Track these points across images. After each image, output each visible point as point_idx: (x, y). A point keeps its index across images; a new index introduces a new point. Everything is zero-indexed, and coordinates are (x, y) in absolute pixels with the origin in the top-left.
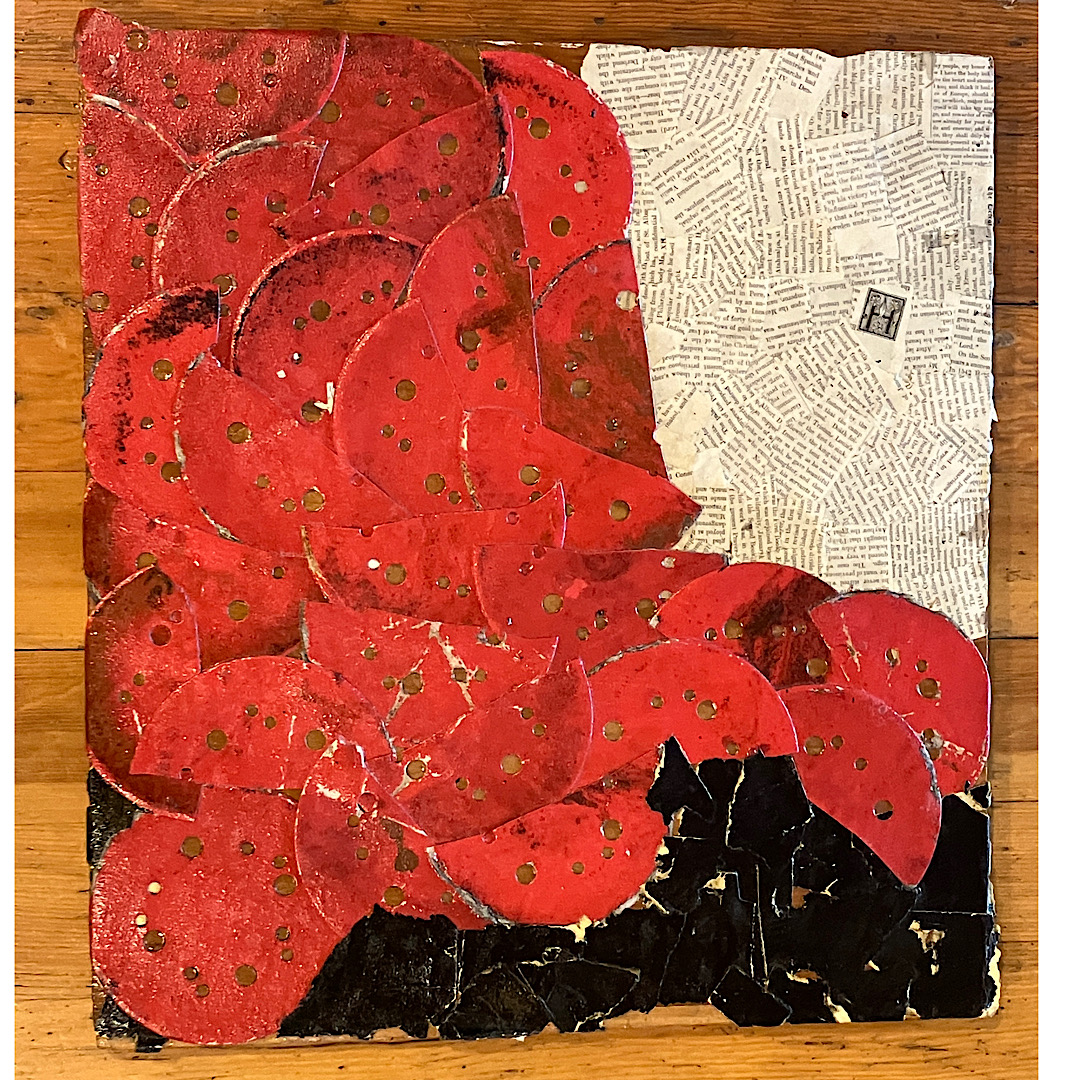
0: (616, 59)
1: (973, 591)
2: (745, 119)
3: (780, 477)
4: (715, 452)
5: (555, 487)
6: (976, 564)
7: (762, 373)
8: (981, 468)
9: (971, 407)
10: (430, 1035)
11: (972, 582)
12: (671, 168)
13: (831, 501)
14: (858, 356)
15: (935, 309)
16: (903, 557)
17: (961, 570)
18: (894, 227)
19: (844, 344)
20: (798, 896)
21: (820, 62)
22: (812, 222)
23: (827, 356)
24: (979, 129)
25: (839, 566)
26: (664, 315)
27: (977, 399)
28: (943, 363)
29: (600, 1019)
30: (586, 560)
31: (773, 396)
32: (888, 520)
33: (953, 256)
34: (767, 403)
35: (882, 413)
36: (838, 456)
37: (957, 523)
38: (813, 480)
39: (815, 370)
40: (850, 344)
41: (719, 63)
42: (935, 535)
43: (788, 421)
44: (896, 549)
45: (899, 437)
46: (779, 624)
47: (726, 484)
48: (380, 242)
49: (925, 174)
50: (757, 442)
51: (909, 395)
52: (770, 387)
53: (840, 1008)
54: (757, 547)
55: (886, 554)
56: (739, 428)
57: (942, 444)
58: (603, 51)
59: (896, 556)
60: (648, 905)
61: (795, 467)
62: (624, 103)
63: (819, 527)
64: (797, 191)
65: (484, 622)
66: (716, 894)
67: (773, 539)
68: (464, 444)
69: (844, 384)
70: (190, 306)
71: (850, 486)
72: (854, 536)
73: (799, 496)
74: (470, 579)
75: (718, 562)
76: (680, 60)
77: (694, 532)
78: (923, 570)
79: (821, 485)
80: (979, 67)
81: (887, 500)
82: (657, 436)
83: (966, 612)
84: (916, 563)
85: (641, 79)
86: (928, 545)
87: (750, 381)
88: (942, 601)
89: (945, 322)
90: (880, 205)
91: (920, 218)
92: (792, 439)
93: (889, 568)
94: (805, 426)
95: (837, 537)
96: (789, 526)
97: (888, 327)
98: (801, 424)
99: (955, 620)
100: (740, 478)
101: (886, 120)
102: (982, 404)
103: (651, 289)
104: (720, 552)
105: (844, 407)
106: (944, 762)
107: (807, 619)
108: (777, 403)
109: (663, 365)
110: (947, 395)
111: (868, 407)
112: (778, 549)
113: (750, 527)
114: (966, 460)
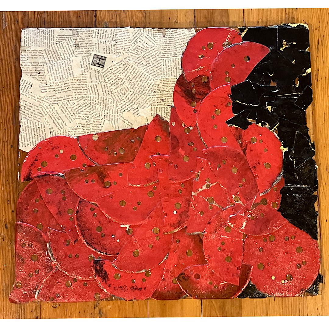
0: (23, 141)
1: (181, 33)
2: (41, 102)
3: (148, 91)
4: (140, 110)
5: (151, 158)
6: (173, 32)
7: (116, 96)
8: (144, 31)
9: (126, 34)
10: (316, 194)
11: (178, 33)
12: (56, 125)
13: (155, 76)
14: (111, 68)
15: (97, 45)
16: (171, 54)
17: (175, 37)
18: (73, 58)
19: (108, 72)
20: (273, 84)
21: (24, 81)
22: (71, 82)
23: (111, 78)
24: (43, 33)
25: (174, 73)
26: (100, 126)
28: (113, 43)
29: (311, 143)
30: (173, 149)
31: (124, 94)
32: (160, 59)
33: (81, 40)
35: (128, 61)
36: (141, 74)
37: (161, 38)
38: (148, 81)
39: (115, 81)
40: (108, 71)
41: (24, 111)
42: (164, 45)
43: (131, 89)
44: (169, 56)
45: (135, 55)
46: (191, 91)
47: (150, 107)
48: (78, 211)
49: (57, 49)
50: (137, 98)
51: (123, 53)
52: (121, 94)
53: (306, 71)
54: (169, 98)
55: (170, 59)
56: (133, 103)
57: (137, 43)
58: (21, 145)
59: (171, 56)
60: (276, 129)
61: (145, 87)
62: (36, 139)
63: (162, 79)
64: (62, 87)
65: (192, 179)
66: (273, 109)
67: (166, 93)
68: (138, 186)
69: (119, 72)
70: (98, 268)
71: (150, 70)
72: (165, 69)
73: (153, 85)
74: (179, 184)
75: (173, 109)
76: (23, 122)
77: (164, 117)
78: (175, 48)
79: (150, 79)
80: (25, 33)
81: (154, 59)
82: (136, 128)
83: (187, 35)
84: (173, 50)
85: (29, 134)
86: (167, 46)
87: (119, 100)
88: (184, 42)
89: (101, 42)
90: (66, 62)
91: (70, 50)
92: (136, 87)
93: (174, 58)
95: (165, 74)
96: (162, 88)
97: (102, 59)
98: (132, 85)
99: (190, 38)
100: (148, 103)
101: (40, 61)
102: (125, 31)
103: (92, 130)
104: (170, 109)
105: (126, 72)
106: (232, 41)
107: (190, 82)
108: (125, 92)
109: (114, 126)
110: (123, 41)
111: (127, 65)
112: (169, 91)
113: (163, 100)
114: (142, 36)
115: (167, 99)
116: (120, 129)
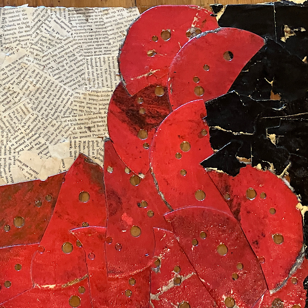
1: (116, 15)
3: (62, 113)
4: (51, 147)
5: (73, 233)
6: (102, 13)
7: (7, 124)
8: (53, 11)
9: (22, 17)
11: (112, 15)
13: (73, 87)
16: (101, 50)
17: (106, 21)
20: (275, 97)
25: (107, 81)
27: (17, 14)
30: (111, 214)
31: (20, 118)
32: (82, 58)
34: (24, 121)
35: (27, 62)
36: (50, 84)
37: (81, 23)
38: (63, 96)
39: (5, 97)
42: (88, 34)
43: (33, 110)
44: (97, 53)
45: (39, 53)
46: (138, 111)
47: (67, 141)
50: (45, 126)
51: (17, 49)
52: (15, 120)
54: (100, 124)
55: (99, 58)
56: (37, 135)
57: (41, 31)
59: (100, 53)
60: (287, 173)
61: (57, 106)
63: (87, 92)
65: (149, 269)
66: (278, 139)
67: (95, 116)
68: (52, 287)
69: (12, 82)
72: (91, 74)
73: (72, 103)
74: (125, 279)
75: (109, 144)
77: (93, 157)
78: (106, 39)
79: (66, 92)
81: (71, 58)
82: (43, 178)
83: (126, 18)
84: (103, 43)
86: (93, 37)
87: (12, 131)
88: (122, 29)
92: (42, 108)
93: (106, 56)
94: (35, 101)
95: (92, 83)
96: (88, 107)
98: (34, 104)
99: (131, 22)
100: (64, 134)
102: (20, 11)
104: (103, 143)
105: (24, 81)
106: (201, 27)
107: (135, 97)
108: (24, 116)
109: (5, 178)
110: (16, 29)
111: (24, 69)
112: (100, 113)
113: (89, 128)
114: (49, 19)
115: (96, 126)
116: (16, 182)
